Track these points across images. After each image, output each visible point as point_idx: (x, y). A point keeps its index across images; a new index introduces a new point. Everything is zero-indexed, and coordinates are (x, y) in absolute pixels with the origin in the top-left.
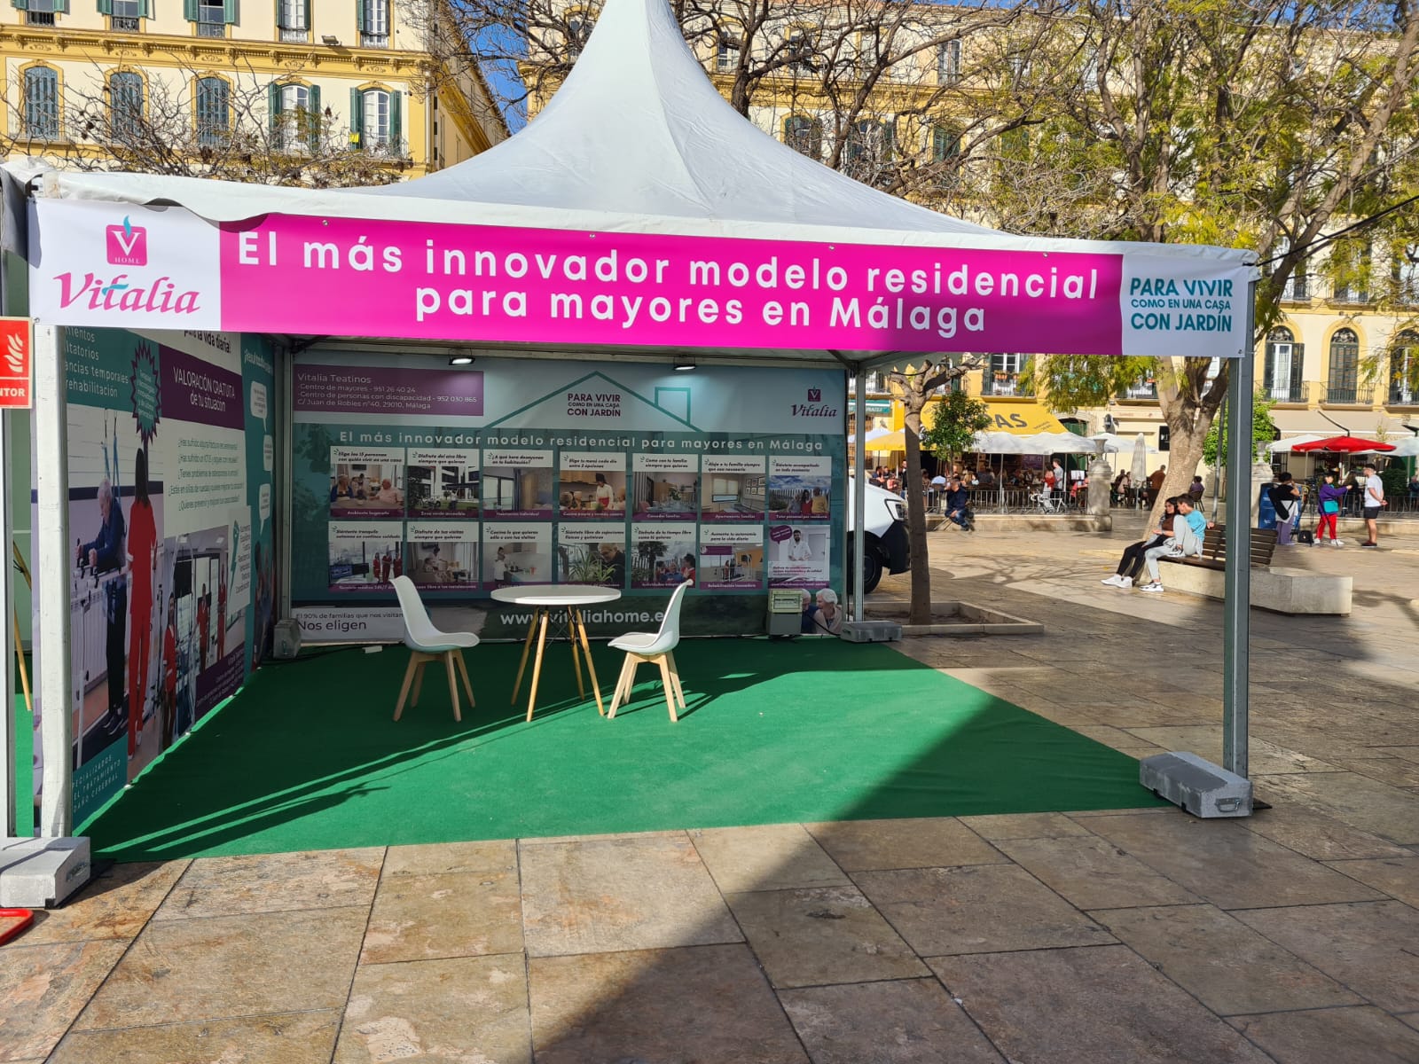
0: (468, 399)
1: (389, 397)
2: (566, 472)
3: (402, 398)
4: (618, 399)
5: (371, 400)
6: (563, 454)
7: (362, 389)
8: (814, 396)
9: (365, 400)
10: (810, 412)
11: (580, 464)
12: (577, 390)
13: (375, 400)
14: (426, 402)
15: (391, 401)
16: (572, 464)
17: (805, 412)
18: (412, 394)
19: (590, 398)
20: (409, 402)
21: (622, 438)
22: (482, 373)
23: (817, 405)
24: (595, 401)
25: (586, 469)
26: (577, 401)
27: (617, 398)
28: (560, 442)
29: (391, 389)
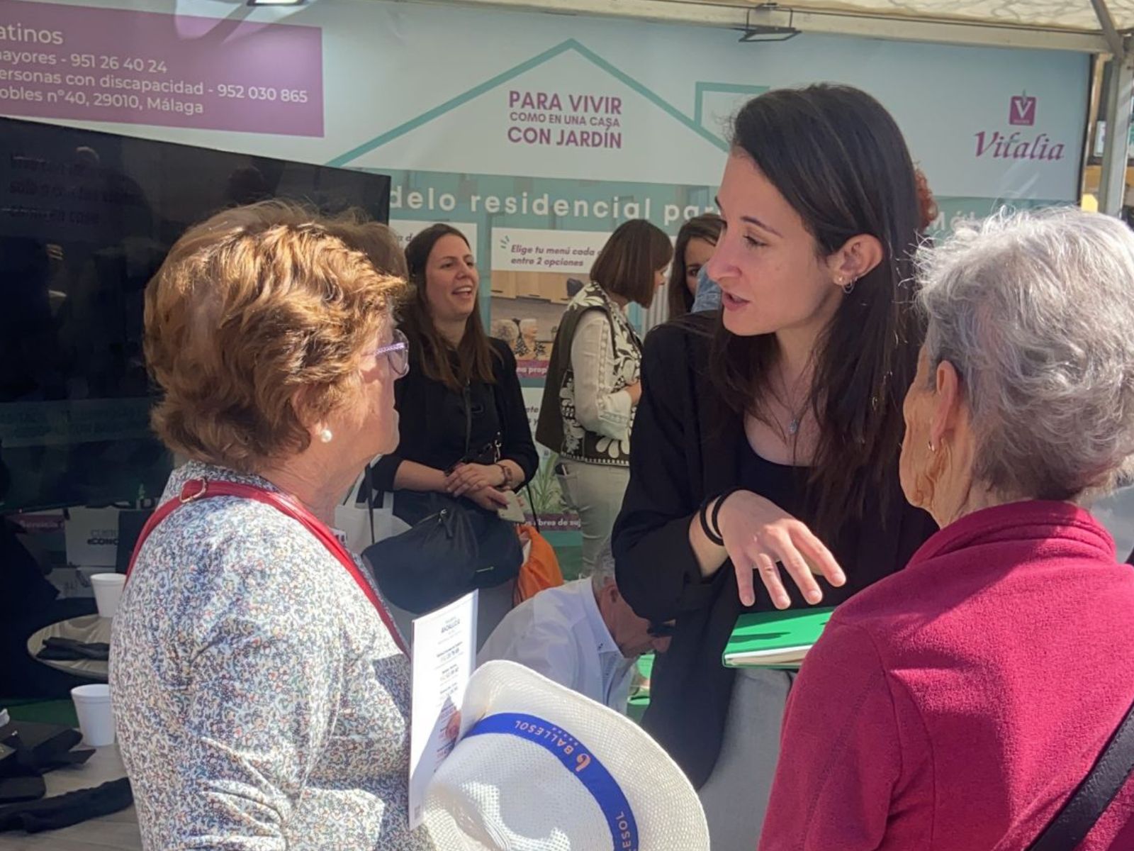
0: (288, 95)
1: (107, 82)
2: (504, 274)
3: (137, 85)
4: (616, 108)
5: (64, 86)
6: (497, 233)
7: (42, 58)
8: (1022, 112)
9: (54, 87)
10: (1011, 151)
11: (533, 256)
12: (527, 83)
13: (75, 89)
14: (193, 98)
15: (112, 91)
16: (518, 256)
17: (1004, 150)
18: (159, 77)
19: (556, 103)
20: (153, 95)
21: (623, 200)
22: (319, 30)
23: (1026, 133)
24: (567, 110)
25: (547, 269)
26: (528, 109)
27: (615, 105)
28: (492, 204)
29: (111, 62)
